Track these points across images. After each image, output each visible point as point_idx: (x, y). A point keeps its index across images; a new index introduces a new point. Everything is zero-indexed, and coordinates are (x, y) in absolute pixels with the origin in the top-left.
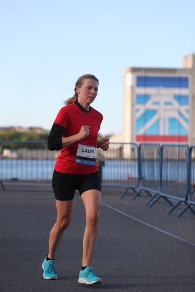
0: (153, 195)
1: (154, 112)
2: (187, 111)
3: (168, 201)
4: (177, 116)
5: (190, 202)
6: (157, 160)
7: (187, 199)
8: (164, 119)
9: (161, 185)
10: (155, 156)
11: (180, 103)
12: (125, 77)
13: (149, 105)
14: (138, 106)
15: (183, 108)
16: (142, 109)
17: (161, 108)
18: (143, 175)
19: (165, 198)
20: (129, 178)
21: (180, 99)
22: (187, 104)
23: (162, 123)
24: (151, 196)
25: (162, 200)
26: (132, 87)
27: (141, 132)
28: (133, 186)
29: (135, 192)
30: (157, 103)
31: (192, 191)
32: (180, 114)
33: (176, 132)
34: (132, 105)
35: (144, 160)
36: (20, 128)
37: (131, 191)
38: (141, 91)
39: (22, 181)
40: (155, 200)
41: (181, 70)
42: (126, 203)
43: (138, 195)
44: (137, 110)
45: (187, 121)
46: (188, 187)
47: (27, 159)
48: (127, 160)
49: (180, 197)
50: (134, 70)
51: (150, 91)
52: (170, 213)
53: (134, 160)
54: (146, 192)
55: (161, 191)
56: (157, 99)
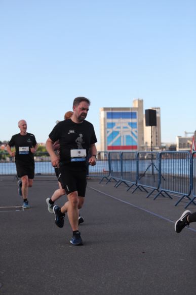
0: (118, 180)
1: (118, 133)
2: (136, 132)
3: (126, 184)
4: (131, 135)
5: (138, 184)
6: (119, 160)
7: (137, 183)
8: (123, 136)
9: (122, 175)
10: (118, 158)
11: (132, 127)
12: (100, 114)
13: (115, 129)
14: (108, 130)
15: (134, 130)
16: (111, 131)
17: (121, 130)
18: (112, 169)
19: (124, 182)
20: (104, 171)
21: (132, 124)
22: (136, 127)
23: (122, 138)
24: (116, 181)
25: (123, 183)
26: (104, 118)
27: (110, 144)
28: (107, 176)
29: (107, 179)
30: (120, 128)
31: (140, 178)
32: (132, 133)
33: (130, 144)
34: (105, 129)
35: (112, 160)
36: (42, 144)
37: (105, 179)
38: (110, 121)
39: (43, 175)
40: (119, 184)
41: (132, 109)
42: (103, 186)
43: (109, 181)
44: (108, 132)
45: (136, 137)
46: (137, 176)
47: (46, 161)
48: (103, 160)
49: (133, 181)
50: (105, 109)
51: (115, 120)
52: (128, 190)
53: (106, 160)
54: (114, 179)
55: (123, 179)
56: (119, 126)
